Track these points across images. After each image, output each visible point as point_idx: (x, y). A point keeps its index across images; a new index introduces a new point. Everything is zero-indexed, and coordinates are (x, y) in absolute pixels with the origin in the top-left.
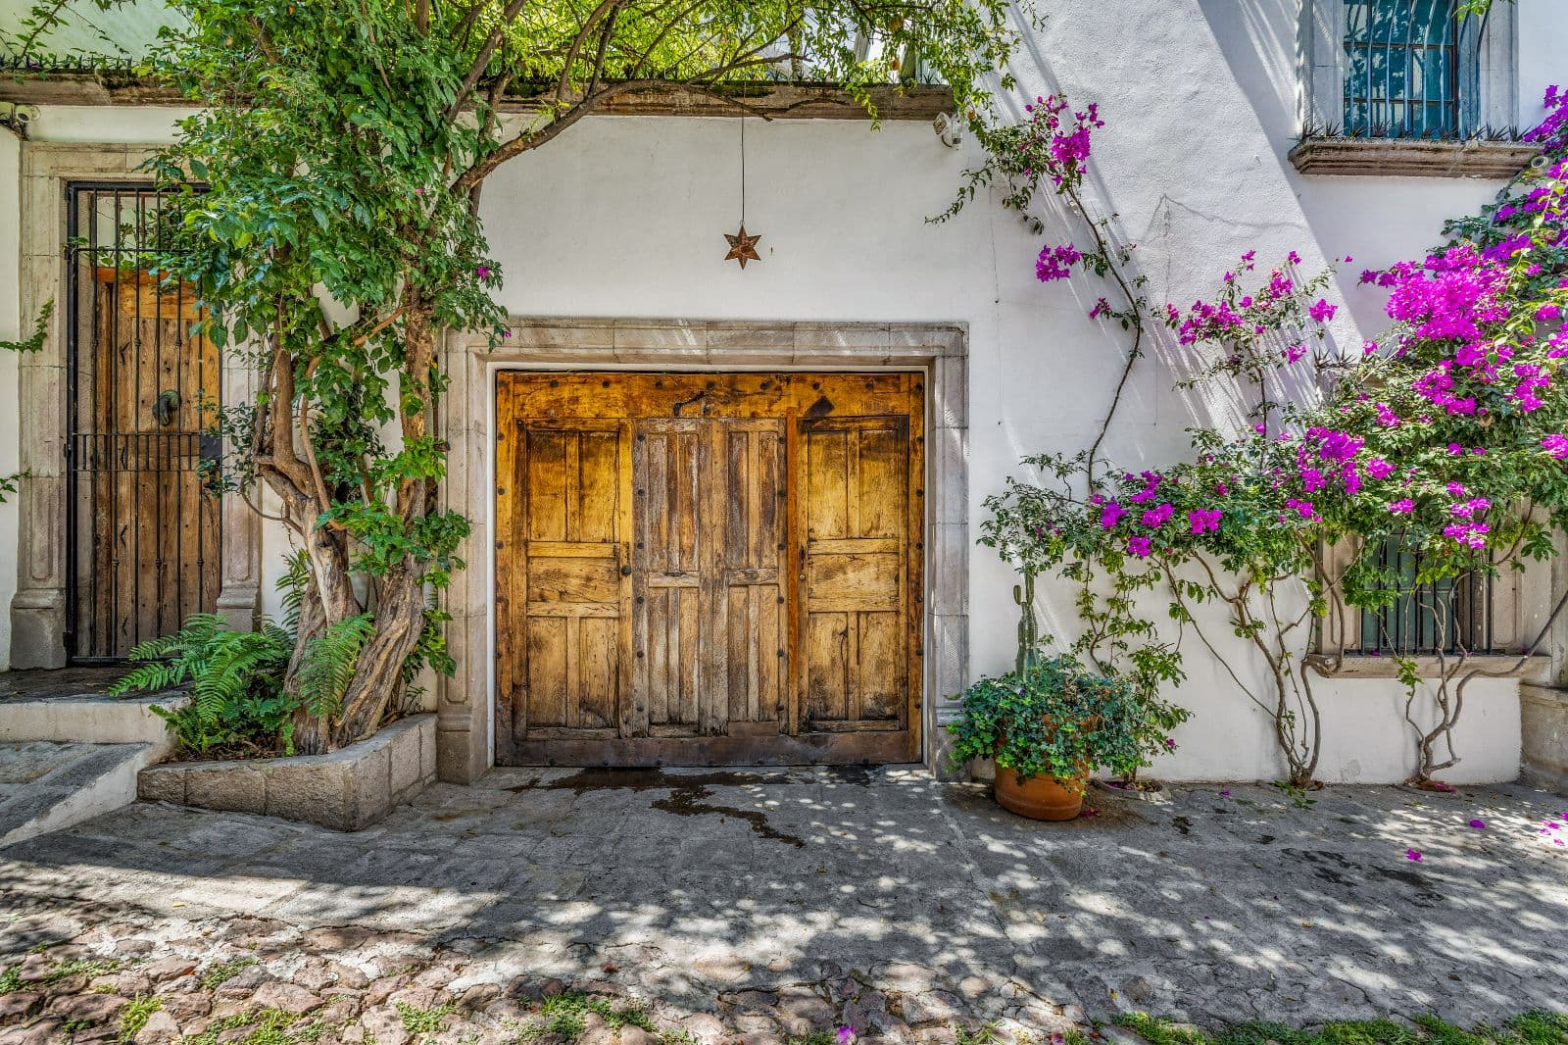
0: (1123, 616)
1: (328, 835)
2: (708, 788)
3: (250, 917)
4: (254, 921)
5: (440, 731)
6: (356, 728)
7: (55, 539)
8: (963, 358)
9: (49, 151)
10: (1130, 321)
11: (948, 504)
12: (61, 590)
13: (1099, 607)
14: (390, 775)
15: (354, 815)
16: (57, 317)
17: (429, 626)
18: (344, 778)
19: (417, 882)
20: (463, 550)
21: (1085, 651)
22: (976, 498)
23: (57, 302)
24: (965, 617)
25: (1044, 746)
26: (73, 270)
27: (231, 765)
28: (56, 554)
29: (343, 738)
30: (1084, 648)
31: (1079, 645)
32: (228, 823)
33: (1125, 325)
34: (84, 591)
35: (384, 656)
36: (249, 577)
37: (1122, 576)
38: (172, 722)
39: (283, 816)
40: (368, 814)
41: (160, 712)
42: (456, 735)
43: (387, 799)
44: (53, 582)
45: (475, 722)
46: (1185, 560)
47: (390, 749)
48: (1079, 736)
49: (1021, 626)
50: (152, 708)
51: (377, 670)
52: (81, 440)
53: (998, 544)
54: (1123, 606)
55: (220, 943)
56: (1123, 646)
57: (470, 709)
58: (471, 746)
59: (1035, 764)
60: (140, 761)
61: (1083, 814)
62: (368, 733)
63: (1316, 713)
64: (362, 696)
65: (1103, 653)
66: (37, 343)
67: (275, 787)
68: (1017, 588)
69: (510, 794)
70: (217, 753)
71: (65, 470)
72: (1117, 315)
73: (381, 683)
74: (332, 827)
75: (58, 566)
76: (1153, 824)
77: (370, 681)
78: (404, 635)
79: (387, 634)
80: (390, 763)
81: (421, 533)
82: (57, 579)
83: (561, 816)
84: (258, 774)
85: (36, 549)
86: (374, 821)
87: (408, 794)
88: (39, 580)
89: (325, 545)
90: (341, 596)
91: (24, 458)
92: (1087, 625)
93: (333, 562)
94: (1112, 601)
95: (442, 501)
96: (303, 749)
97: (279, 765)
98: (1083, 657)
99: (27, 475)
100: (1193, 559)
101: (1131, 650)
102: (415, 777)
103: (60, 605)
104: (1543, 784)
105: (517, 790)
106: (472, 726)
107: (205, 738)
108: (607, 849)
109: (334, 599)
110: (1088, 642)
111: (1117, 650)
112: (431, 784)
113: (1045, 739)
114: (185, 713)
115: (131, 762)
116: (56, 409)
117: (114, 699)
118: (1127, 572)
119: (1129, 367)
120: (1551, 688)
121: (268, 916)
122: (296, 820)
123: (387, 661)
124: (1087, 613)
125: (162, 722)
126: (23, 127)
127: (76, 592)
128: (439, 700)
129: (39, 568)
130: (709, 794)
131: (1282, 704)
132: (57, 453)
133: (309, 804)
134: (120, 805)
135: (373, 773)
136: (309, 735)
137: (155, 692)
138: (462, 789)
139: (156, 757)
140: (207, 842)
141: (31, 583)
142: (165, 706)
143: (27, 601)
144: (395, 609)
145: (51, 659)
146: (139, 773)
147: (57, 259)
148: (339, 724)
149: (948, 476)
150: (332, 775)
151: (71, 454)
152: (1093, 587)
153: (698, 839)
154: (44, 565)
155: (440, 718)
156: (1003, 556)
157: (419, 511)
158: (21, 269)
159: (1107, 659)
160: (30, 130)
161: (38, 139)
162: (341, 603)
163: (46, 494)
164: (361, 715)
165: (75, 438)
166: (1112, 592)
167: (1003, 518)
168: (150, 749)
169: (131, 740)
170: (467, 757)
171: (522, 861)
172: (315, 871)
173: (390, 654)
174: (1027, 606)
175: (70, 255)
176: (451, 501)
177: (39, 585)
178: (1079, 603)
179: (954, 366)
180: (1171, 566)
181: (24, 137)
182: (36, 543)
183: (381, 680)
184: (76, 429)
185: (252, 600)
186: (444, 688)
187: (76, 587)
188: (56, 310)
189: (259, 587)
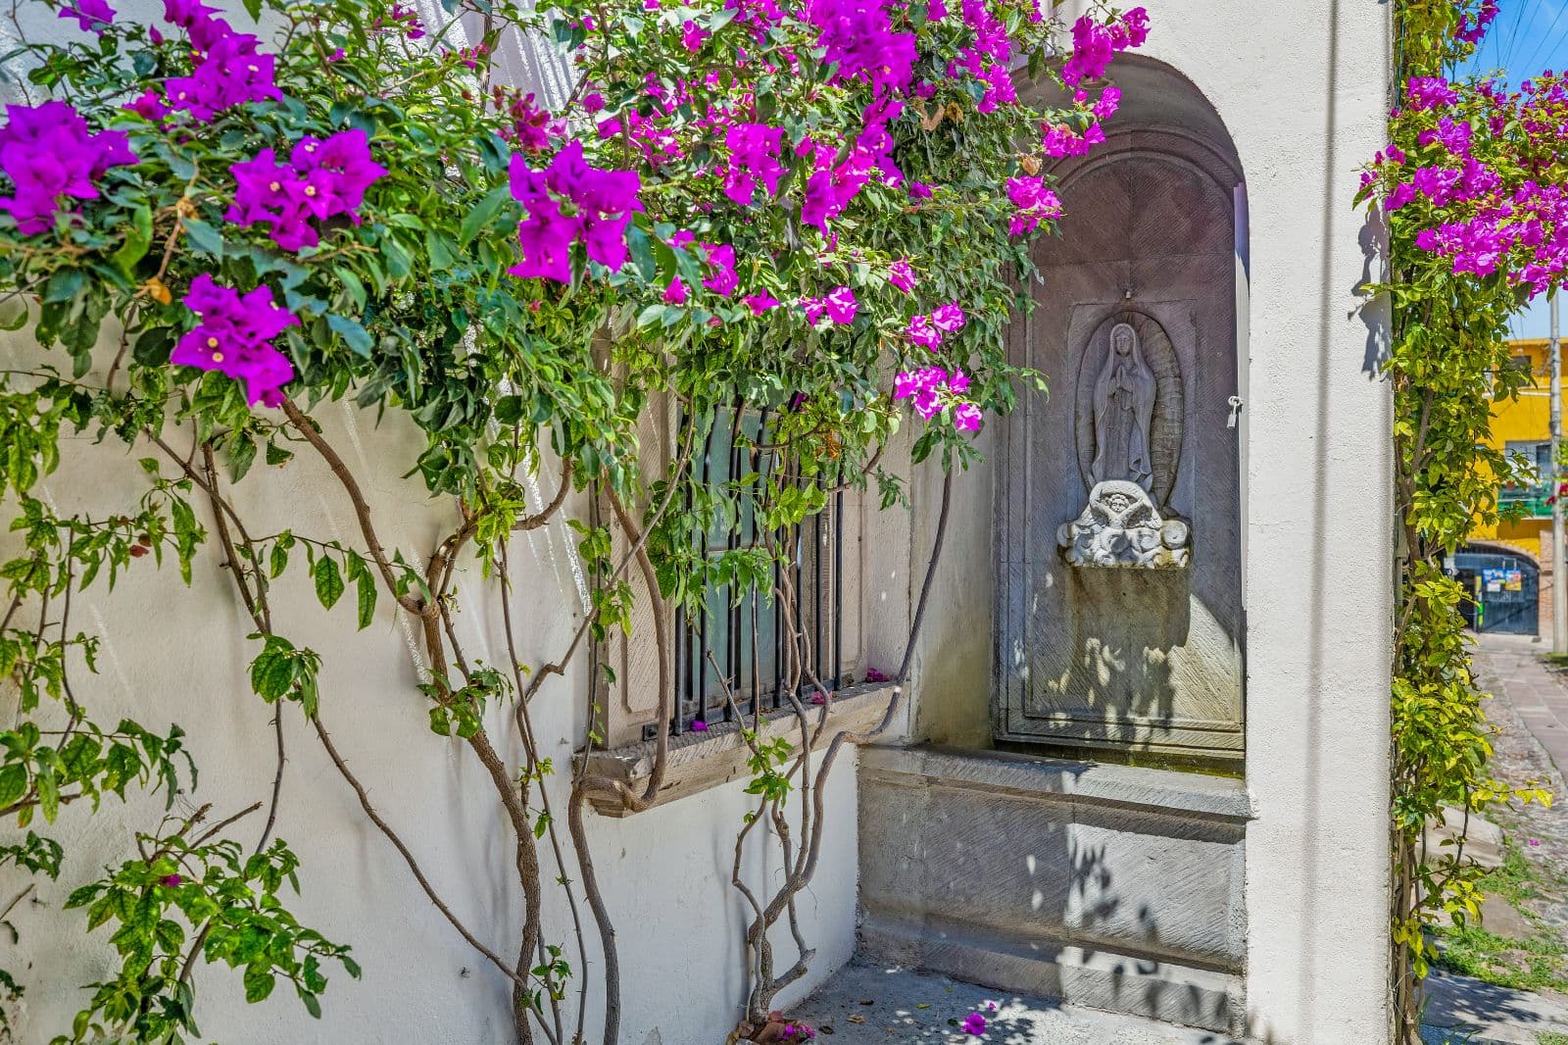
0: (50, 714)
46: (276, 456)
54: (53, 669)
63: (607, 934)
100: (304, 453)
104: (895, 954)
120: (908, 748)
131: (531, 932)
180: (223, 478)
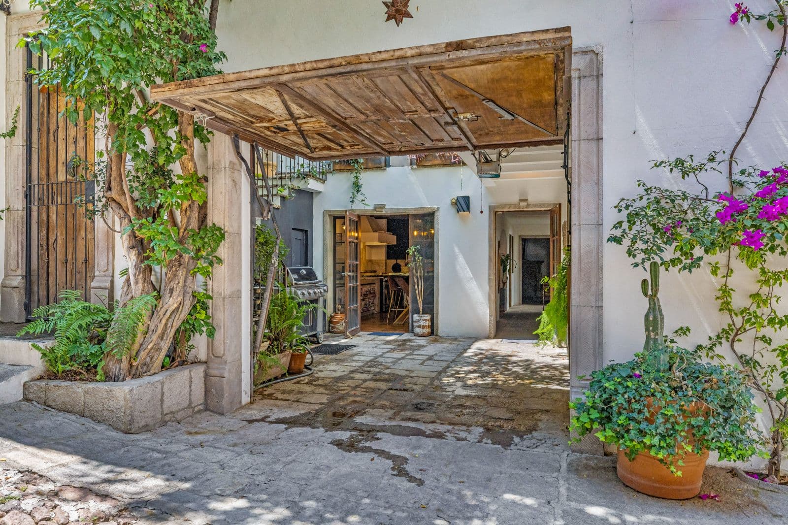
1: (113, 434)
2: (379, 435)
3: (34, 473)
4: (36, 476)
5: (207, 376)
6: (145, 367)
7: (20, 246)
8: (597, 77)
9: (18, 20)
10: (775, 22)
11: (583, 207)
12: (22, 276)
13: (738, 301)
14: (162, 401)
15: (131, 422)
16: (21, 116)
17: (201, 303)
18: (125, 398)
19: (141, 468)
20: (223, 251)
21: (726, 344)
22: (610, 200)
23: (21, 108)
24: (600, 308)
25: (643, 426)
26: (29, 87)
27: (68, 383)
28: (20, 255)
29: (134, 373)
30: (723, 340)
31: (718, 337)
32: (61, 417)
33: (770, 26)
34: (34, 278)
35: (164, 321)
36: (107, 270)
37: (764, 272)
38: (44, 355)
39: (92, 419)
40: (142, 423)
41: (38, 348)
42: (216, 379)
43: (159, 416)
44: (19, 272)
45: (230, 371)
47: (163, 384)
48: (681, 420)
49: (647, 316)
50: (33, 345)
51: (160, 331)
52: (32, 187)
53: (626, 242)
55: (9, 485)
56: (767, 341)
57: (226, 362)
58: (226, 388)
59: (632, 440)
60: (25, 377)
61: (702, 497)
62: (152, 371)
64: (149, 347)
65: (744, 346)
66: (12, 133)
67: (89, 400)
68: (644, 282)
69: (245, 423)
70: (67, 375)
71: (25, 206)
72: (761, 18)
73: (162, 339)
74: (117, 429)
75: (22, 262)
76: (776, 516)
77: (155, 337)
78: (178, 308)
79: (166, 306)
80: (163, 394)
81: (194, 240)
82: (21, 271)
83: (265, 441)
84: (80, 390)
85: (12, 253)
86: (146, 429)
87: (179, 416)
88: (13, 271)
89: (133, 247)
90: (141, 281)
91: (7, 201)
92: (725, 320)
93: (138, 258)
94: (755, 296)
95: (209, 218)
96: (109, 378)
97: (91, 385)
98: (723, 349)
99: (8, 210)
101: (775, 345)
102: (186, 405)
103: (22, 286)
105: (251, 422)
106: (226, 374)
107: (61, 366)
108: (277, 467)
109: (136, 283)
110: (730, 335)
111: (760, 344)
112: (199, 411)
113: (646, 419)
114: (52, 350)
115: (20, 376)
116: (21, 170)
117: (19, 339)
118: (769, 267)
119: (774, 67)
121: (44, 474)
122: (99, 422)
123: (166, 324)
124: (726, 307)
125: (38, 354)
126: (8, 8)
127: (30, 277)
128: (208, 354)
129: (13, 265)
130: (377, 439)
132: (21, 196)
133: (106, 413)
134: (12, 401)
135: (147, 397)
136: (114, 369)
137: (38, 337)
138: (218, 417)
139: (36, 375)
140: (43, 428)
141: (10, 272)
142: (41, 345)
143: (7, 282)
144: (172, 290)
145: (17, 317)
146: (24, 384)
147: (21, 82)
148: (135, 364)
149: (583, 184)
150: (118, 395)
151: (28, 196)
152: (732, 282)
153: (345, 469)
154: (15, 262)
155: (208, 367)
156: (629, 253)
157: (194, 224)
158: (7, 90)
159: (749, 353)
160: (12, 10)
161: (15, 13)
162: (140, 285)
163: (16, 220)
164: (148, 359)
165: (30, 187)
166: (754, 288)
167: (633, 218)
168: (31, 370)
169: (25, 363)
170: (223, 395)
171: (216, 466)
172: (88, 453)
173: (168, 320)
174: (653, 299)
175: (28, 79)
176: (216, 217)
177: (13, 273)
178: (718, 298)
179: (589, 85)
181: (9, 14)
182: (12, 248)
183: (162, 337)
184: (30, 182)
185: (108, 284)
186: (210, 346)
187: (30, 275)
188: (21, 112)
189: (113, 276)
